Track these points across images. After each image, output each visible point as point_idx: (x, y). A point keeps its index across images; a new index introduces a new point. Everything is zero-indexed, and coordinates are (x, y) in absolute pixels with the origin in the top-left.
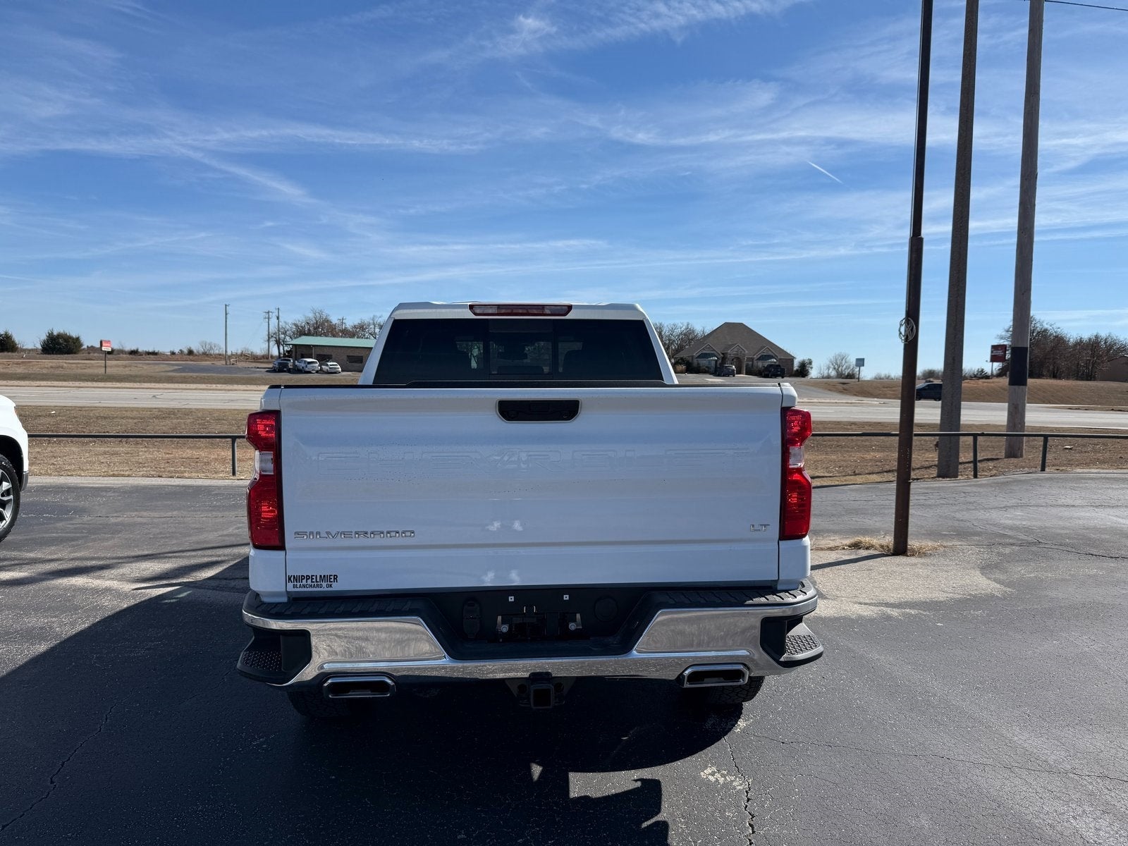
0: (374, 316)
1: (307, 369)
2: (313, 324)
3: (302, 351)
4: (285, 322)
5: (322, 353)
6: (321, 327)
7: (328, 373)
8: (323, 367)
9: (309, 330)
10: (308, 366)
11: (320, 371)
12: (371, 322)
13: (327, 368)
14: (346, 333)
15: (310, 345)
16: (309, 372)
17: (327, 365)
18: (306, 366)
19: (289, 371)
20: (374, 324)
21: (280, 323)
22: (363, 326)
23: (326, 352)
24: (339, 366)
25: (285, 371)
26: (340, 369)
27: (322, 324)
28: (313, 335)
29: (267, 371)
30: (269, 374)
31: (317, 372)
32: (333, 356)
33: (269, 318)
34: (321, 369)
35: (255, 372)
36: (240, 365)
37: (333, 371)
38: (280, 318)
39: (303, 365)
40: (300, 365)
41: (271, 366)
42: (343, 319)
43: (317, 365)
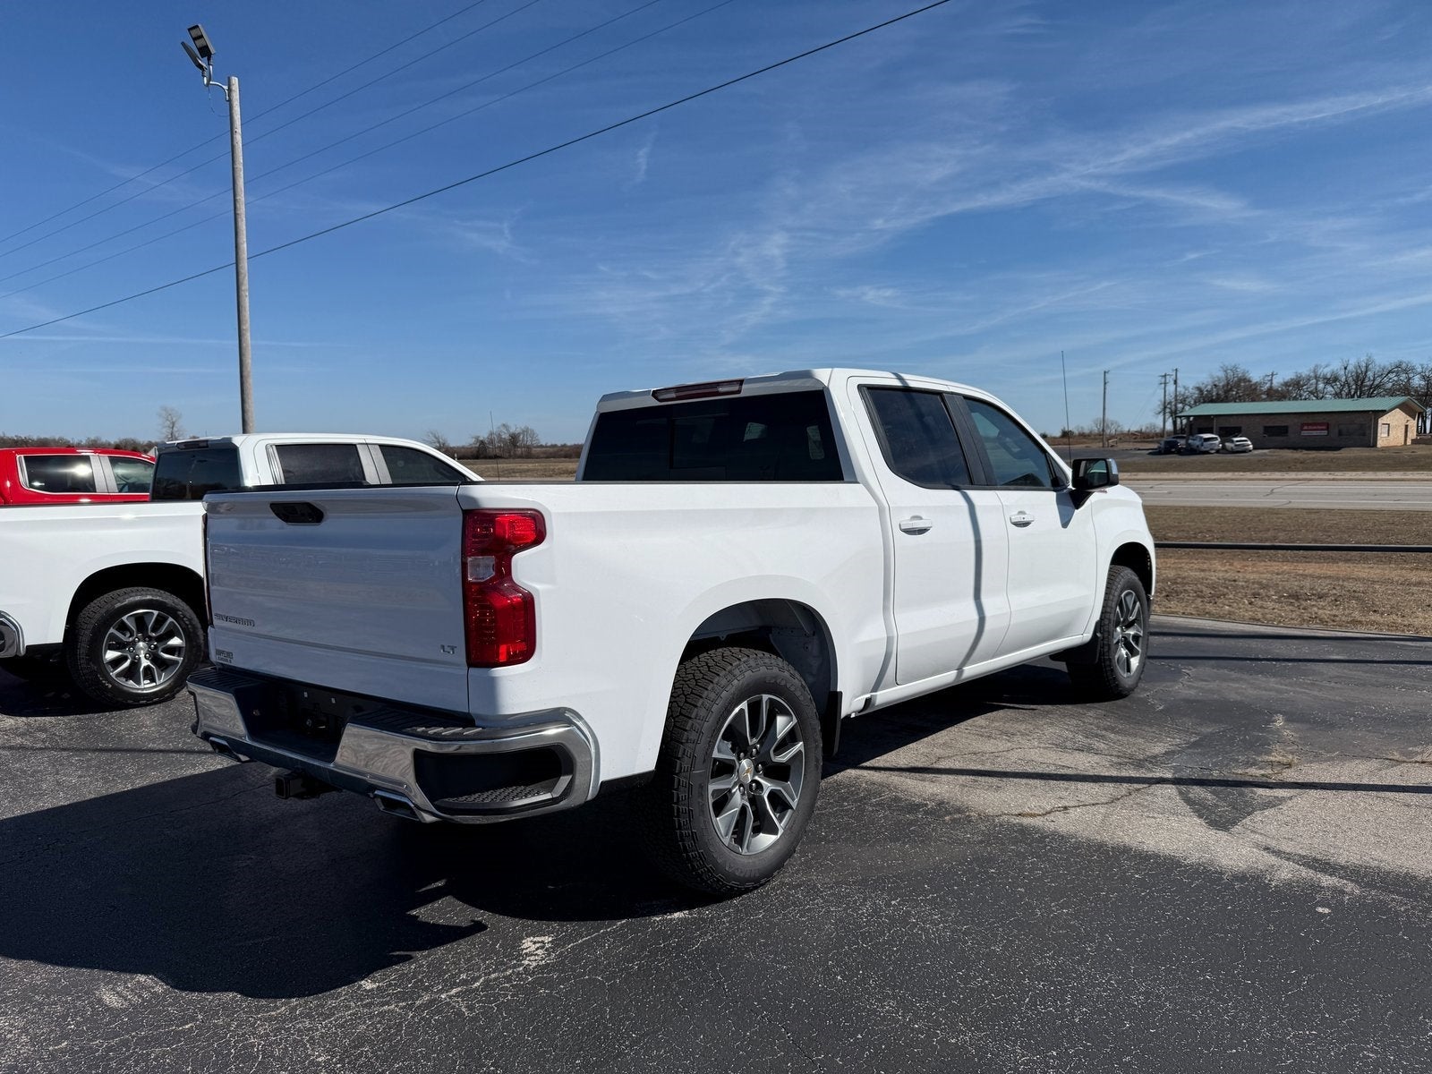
0: (1317, 366)
1: (1203, 449)
2: (1223, 386)
3: (1203, 424)
4: (1184, 387)
5: (1227, 425)
6: (1237, 388)
7: (1233, 452)
8: (1227, 444)
9: (1218, 394)
10: (1205, 443)
11: (1224, 450)
12: (1312, 374)
13: (1232, 445)
14: (1273, 395)
15: (1210, 416)
16: (1207, 453)
17: (1232, 442)
18: (1202, 445)
19: (1180, 452)
20: (1316, 377)
21: (1178, 389)
22: (1299, 382)
23: (1232, 423)
24: (1249, 443)
25: (1173, 453)
26: (1251, 446)
27: (1237, 384)
28: (1222, 401)
29: (1150, 454)
30: (1151, 456)
31: (1218, 451)
32: (1244, 428)
33: (1165, 383)
34: (1224, 447)
35: (1135, 455)
36: (1121, 446)
37: (1240, 449)
38: (1178, 381)
39: (1197, 443)
40: (1195, 443)
41: (1155, 446)
42: (1272, 375)
43: (1217, 442)
